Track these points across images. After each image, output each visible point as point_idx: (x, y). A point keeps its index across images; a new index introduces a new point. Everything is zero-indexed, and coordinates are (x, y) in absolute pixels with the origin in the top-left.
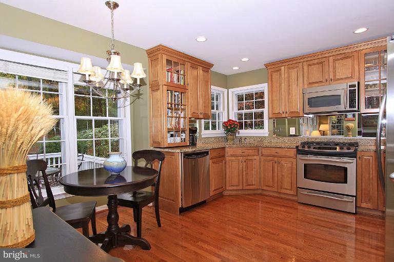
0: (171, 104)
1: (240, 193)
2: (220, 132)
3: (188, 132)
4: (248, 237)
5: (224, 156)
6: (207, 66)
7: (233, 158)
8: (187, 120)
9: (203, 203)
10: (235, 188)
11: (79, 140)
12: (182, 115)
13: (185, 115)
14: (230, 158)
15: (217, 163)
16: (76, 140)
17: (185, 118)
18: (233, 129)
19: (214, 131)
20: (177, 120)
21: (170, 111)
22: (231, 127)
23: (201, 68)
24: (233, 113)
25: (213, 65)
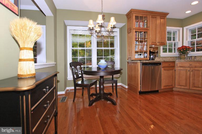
0: (138, 38)
1: (187, 91)
2: (175, 54)
3: (148, 53)
4: (182, 118)
5: (174, 67)
6: (163, 15)
7: (182, 68)
8: (148, 46)
9: (156, 92)
10: (183, 87)
11: (98, 57)
12: (145, 44)
13: (147, 44)
14: (179, 68)
15: (168, 70)
16: (97, 57)
17: (147, 45)
18: (185, 52)
19: (170, 53)
20: (142, 47)
21: (137, 42)
22: (183, 50)
23: (159, 17)
24: (187, 41)
25: (168, 13)
